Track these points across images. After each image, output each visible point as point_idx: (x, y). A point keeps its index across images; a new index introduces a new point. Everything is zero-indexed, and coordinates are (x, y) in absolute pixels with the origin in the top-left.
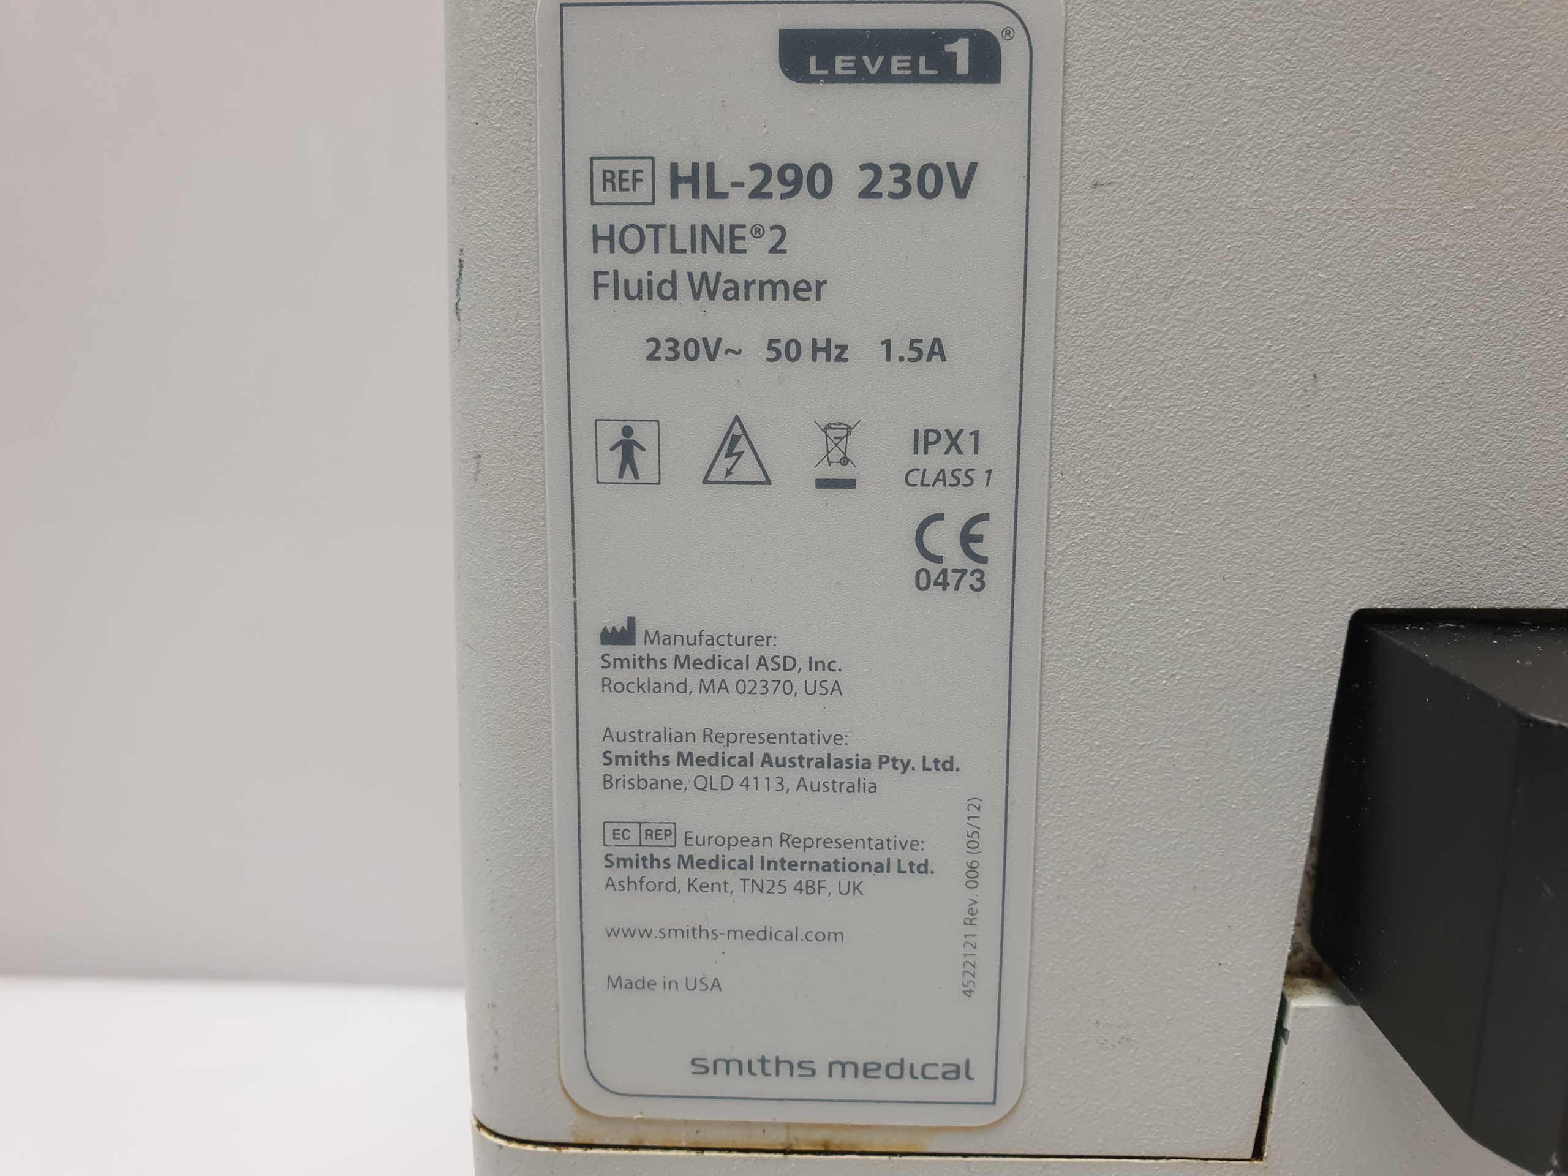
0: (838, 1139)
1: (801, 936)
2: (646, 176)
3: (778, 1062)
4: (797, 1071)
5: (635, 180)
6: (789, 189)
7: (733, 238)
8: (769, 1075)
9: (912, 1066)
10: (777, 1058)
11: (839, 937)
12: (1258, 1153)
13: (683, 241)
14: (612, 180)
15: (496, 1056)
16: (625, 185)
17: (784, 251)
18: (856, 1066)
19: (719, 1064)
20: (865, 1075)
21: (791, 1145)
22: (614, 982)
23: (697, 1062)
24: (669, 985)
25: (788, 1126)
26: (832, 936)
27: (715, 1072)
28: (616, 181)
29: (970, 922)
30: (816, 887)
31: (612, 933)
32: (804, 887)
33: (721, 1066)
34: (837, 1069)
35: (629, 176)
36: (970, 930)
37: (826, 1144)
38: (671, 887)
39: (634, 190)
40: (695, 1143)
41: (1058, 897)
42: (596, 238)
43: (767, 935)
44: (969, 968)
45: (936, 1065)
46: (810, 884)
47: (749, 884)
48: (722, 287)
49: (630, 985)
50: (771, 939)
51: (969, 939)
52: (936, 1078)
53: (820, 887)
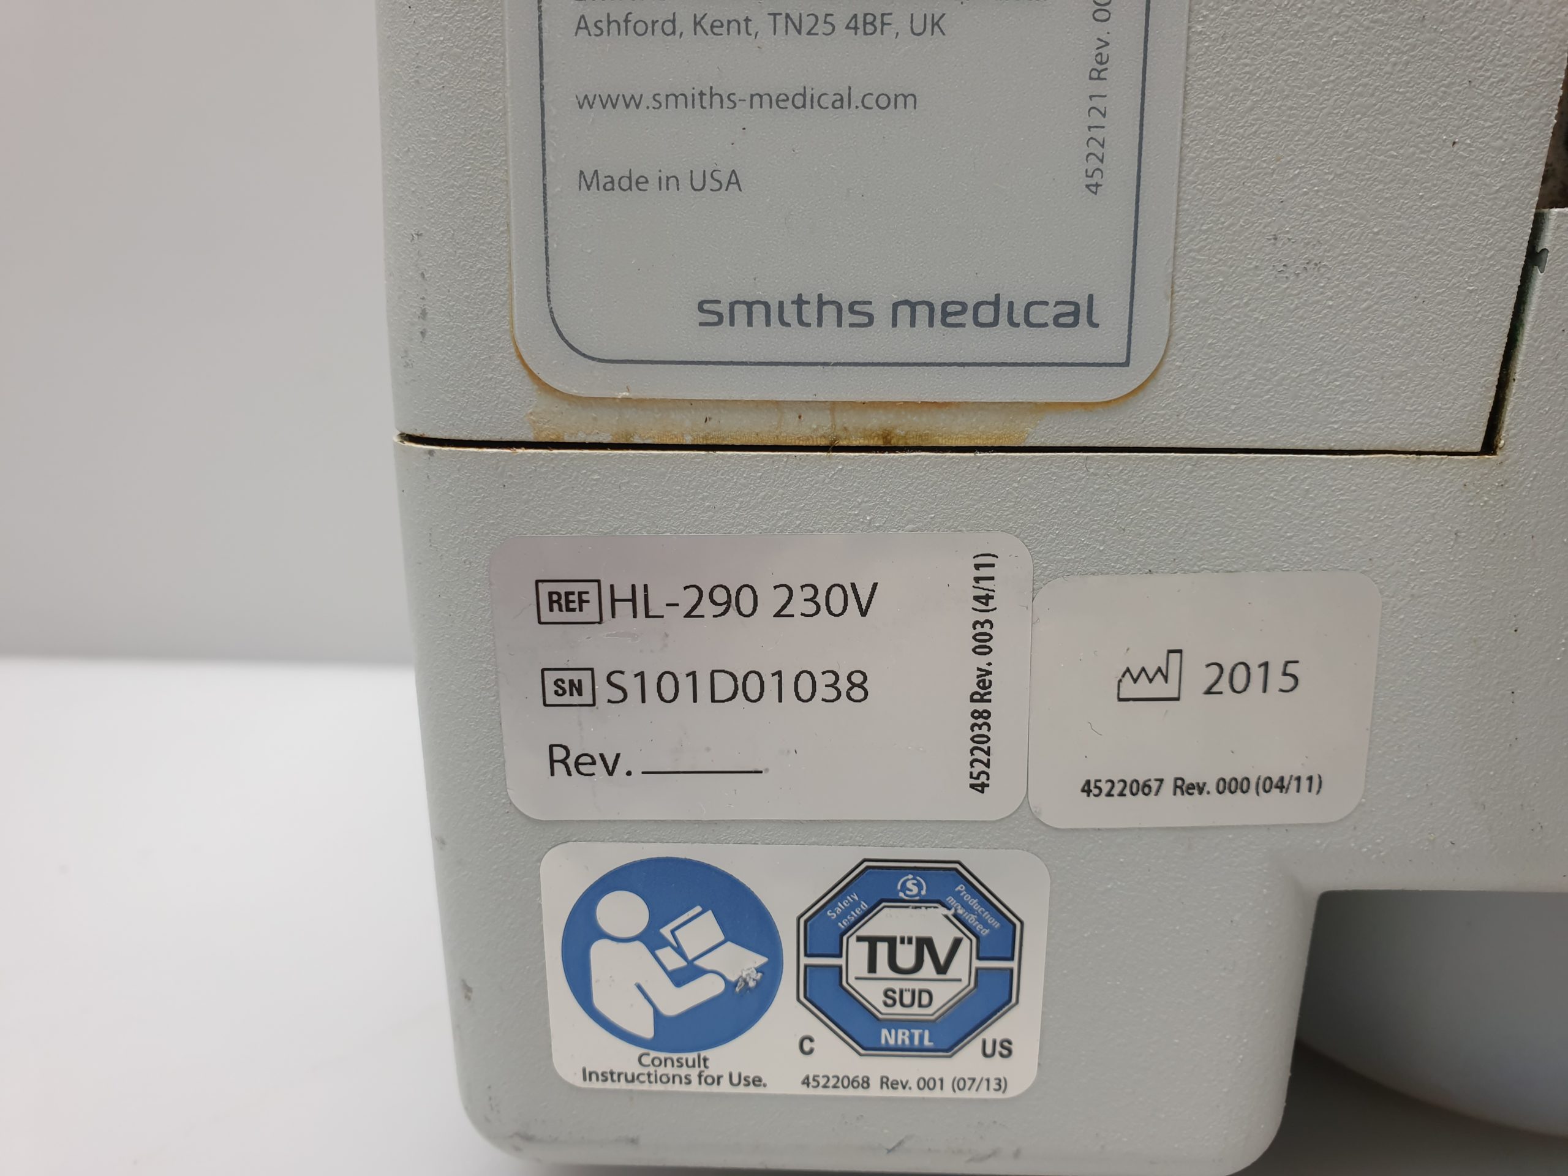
0: (905, 427)
1: (856, 100)
3: (821, 303)
4: (848, 317)
8: (808, 325)
9: (1011, 304)
10: (820, 296)
11: (910, 100)
12: (1489, 446)
15: (424, 314)
18: (931, 306)
19: (737, 307)
20: (944, 322)
21: (838, 438)
22: (588, 181)
23: (706, 307)
24: (667, 182)
25: (833, 406)
26: (901, 99)
27: (732, 323)
29: (1098, 75)
30: (878, 23)
31: (585, 102)
32: (860, 24)
33: (741, 311)
34: (904, 312)
36: (1097, 87)
37: (886, 436)
38: (669, 27)
40: (704, 438)
41: (1224, 37)
43: (805, 100)
44: (1094, 147)
45: (1046, 303)
46: (869, 19)
47: (781, 20)
49: (611, 184)
50: (812, 107)
51: (1096, 102)
52: (1046, 325)
53: (883, 24)
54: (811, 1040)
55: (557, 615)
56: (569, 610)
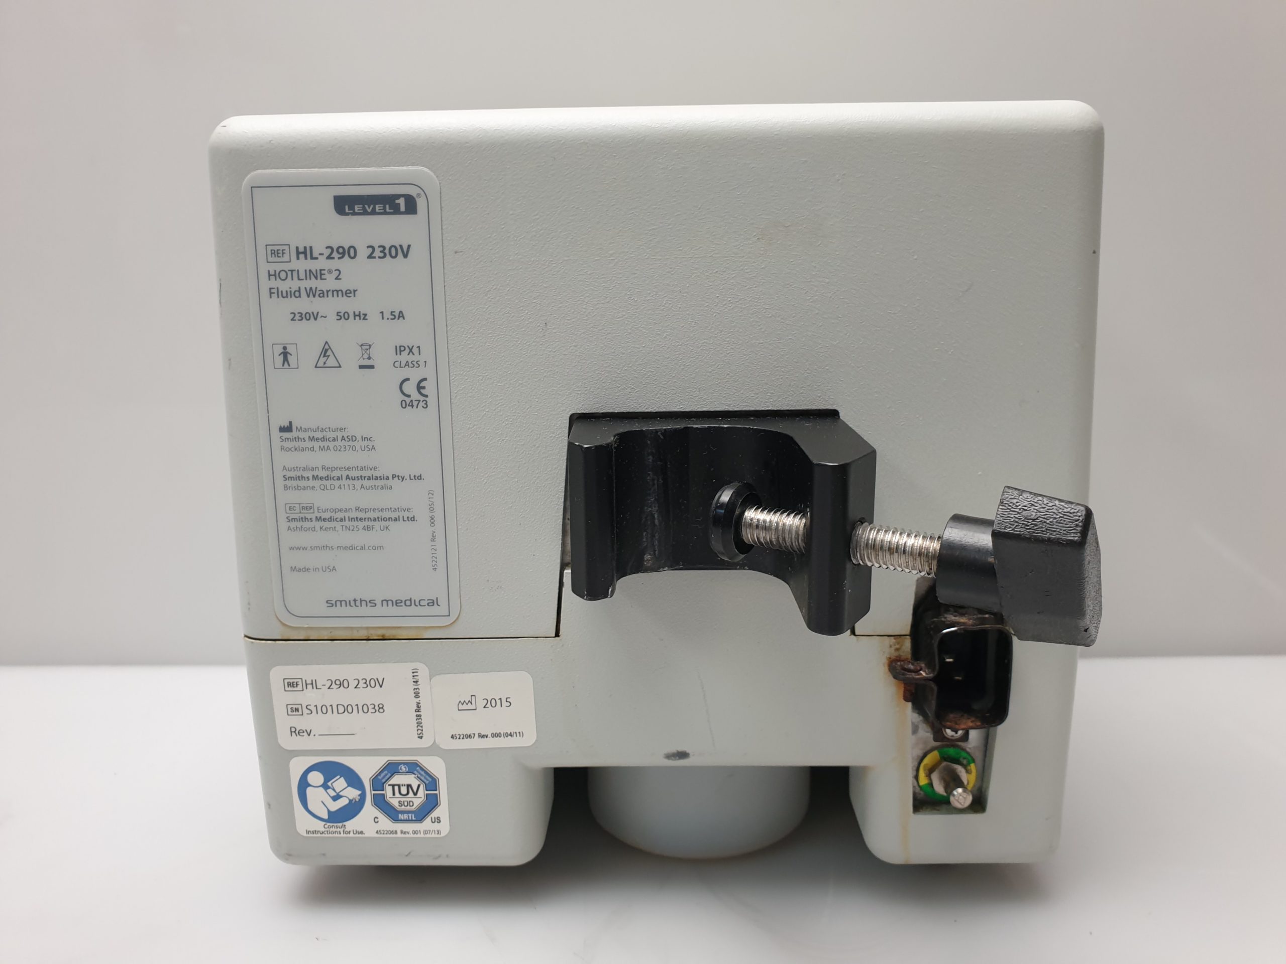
0: (388, 634)
1: (367, 548)
2: (287, 251)
3: (361, 601)
4: (369, 604)
5: (283, 253)
6: (341, 256)
7: (321, 274)
8: (358, 606)
9: (415, 601)
10: (361, 599)
11: (382, 548)
12: (557, 635)
13: (302, 276)
14: (274, 253)
15: (249, 604)
16: (279, 255)
17: (340, 279)
18: (392, 601)
19: (337, 602)
20: (396, 605)
21: (369, 637)
22: (293, 569)
23: (329, 602)
24: (315, 569)
25: (367, 628)
26: (379, 548)
27: (336, 606)
28: (276, 253)
29: (433, 540)
30: (371, 528)
31: (291, 549)
32: (366, 528)
33: (338, 603)
34: (385, 603)
35: (280, 252)
36: (433, 543)
37: (383, 636)
38: (313, 529)
39: (283, 256)
40: (330, 637)
41: (467, 529)
42: (270, 275)
43: (352, 548)
44: (434, 559)
45: (424, 600)
46: (369, 527)
47: (344, 527)
48: (318, 293)
49: (300, 570)
50: (354, 550)
51: (433, 547)
52: (425, 606)
53: (372, 528)
54: (377, 818)
55: (290, 689)
56: (293, 687)
